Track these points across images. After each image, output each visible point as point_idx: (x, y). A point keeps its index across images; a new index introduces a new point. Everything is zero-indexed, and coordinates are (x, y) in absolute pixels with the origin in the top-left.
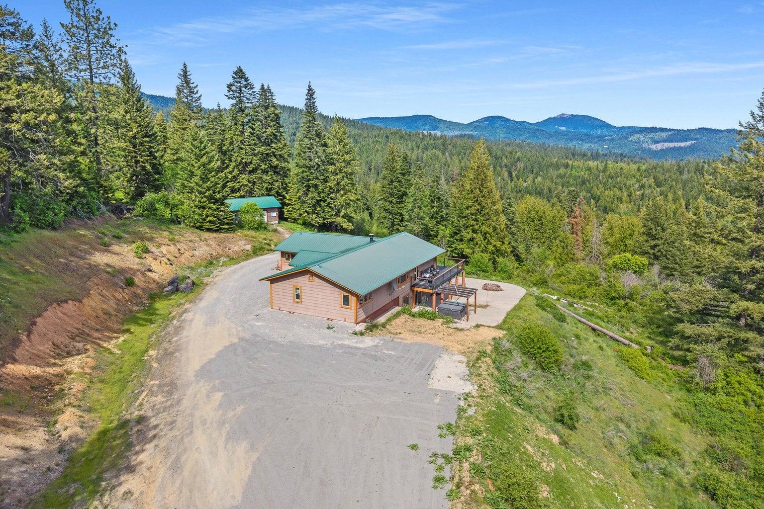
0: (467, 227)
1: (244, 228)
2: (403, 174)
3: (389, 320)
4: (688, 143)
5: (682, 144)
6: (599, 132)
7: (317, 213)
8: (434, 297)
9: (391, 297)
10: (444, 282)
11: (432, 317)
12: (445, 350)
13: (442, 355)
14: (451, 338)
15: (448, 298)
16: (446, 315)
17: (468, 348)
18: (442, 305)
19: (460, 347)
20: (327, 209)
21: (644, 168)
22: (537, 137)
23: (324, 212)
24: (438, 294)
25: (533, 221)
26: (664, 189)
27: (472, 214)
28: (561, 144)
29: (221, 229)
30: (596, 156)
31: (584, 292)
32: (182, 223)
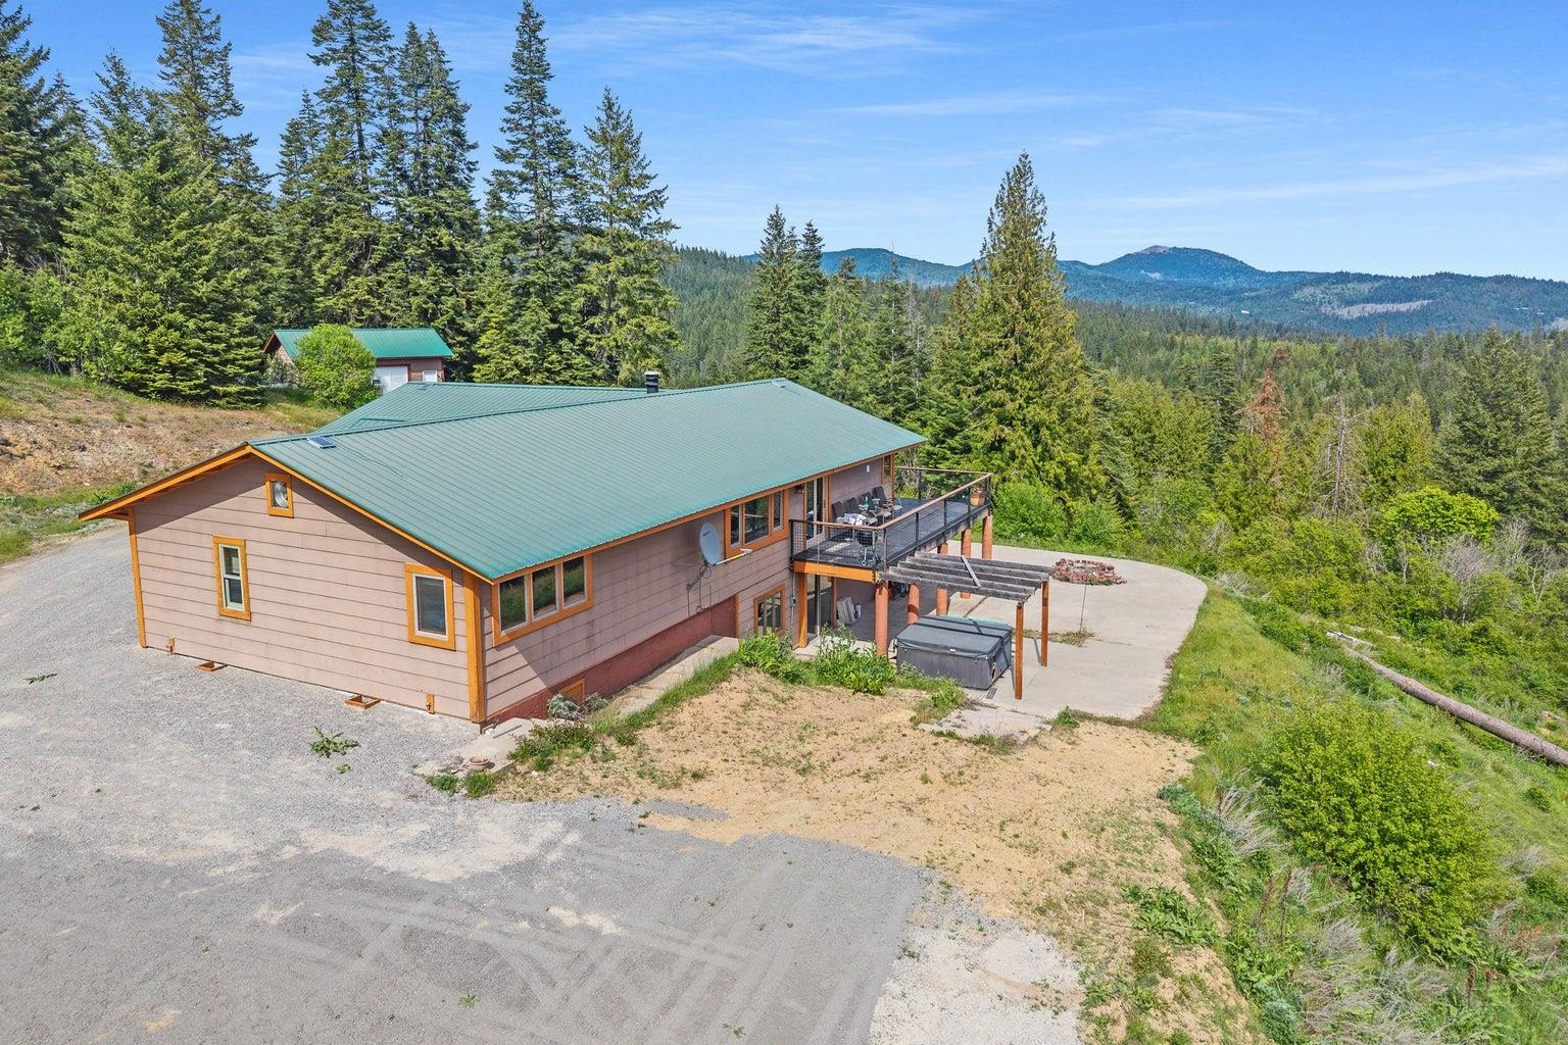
0: (982, 412)
1: (310, 403)
2: (807, 290)
3: (672, 699)
4: (1415, 305)
5: (1403, 307)
6: (1231, 283)
7: (548, 370)
8: (882, 599)
9: (693, 596)
10: (920, 545)
11: (872, 683)
12: (935, 890)
13: (919, 938)
14: (961, 797)
15: (934, 605)
16: (931, 670)
17: (1067, 869)
18: (912, 633)
19: (1018, 859)
20: (579, 360)
21: (1333, 348)
22: (1103, 292)
23: (569, 367)
24: (897, 590)
25: (1130, 434)
26: (1381, 389)
27: (998, 373)
28: (1155, 304)
29: (215, 395)
30: (1229, 329)
31: (1332, 596)
32: (74, 370)
